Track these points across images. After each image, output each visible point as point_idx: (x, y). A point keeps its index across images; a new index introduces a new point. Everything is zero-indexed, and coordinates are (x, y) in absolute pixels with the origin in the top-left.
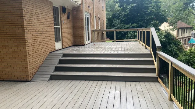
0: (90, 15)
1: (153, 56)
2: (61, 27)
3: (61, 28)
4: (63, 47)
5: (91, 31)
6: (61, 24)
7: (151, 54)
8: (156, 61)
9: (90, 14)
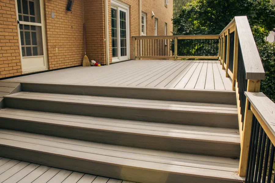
0: (130, 8)
1: (238, 102)
2: (46, 25)
3: (46, 28)
4: (49, 68)
5: (132, 38)
6: (45, 20)
7: (235, 94)
8: (243, 121)
9: (130, 6)
